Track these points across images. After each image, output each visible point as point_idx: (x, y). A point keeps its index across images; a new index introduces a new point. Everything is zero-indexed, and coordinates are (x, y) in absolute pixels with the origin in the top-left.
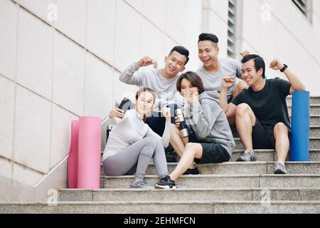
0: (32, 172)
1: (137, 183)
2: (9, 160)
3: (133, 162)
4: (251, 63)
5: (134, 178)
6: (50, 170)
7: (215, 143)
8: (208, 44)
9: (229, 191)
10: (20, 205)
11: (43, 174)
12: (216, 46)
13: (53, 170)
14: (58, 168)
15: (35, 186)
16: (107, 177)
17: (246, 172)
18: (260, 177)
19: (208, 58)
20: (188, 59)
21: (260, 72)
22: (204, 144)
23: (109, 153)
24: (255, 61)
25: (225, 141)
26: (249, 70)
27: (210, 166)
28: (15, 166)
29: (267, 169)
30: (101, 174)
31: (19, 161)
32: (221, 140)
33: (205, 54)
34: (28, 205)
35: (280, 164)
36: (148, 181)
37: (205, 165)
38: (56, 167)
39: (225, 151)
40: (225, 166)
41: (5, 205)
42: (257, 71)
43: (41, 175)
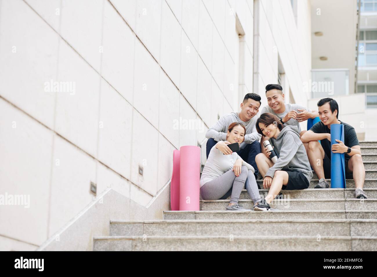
0: (144, 194)
1: (233, 206)
2: (128, 180)
3: (228, 188)
4: (327, 106)
5: (229, 202)
6: (157, 193)
7: (298, 172)
8: (274, 92)
9: (324, 213)
10: (144, 223)
11: (152, 196)
12: (281, 93)
13: (160, 193)
14: (163, 192)
15: (147, 207)
16: (204, 201)
17: (325, 197)
18: (346, 201)
19: (277, 103)
20: (260, 103)
21: (335, 114)
22: (289, 172)
23: (206, 180)
24: (330, 104)
25: (306, 171)
26: (325, 112)
27: (293, 193)
28: (133, 186)
29: (344, 195)
30: (200, 199)
31: (134, 182)
32: (303, 170)
33: (273, 101)
34: (153, 223)
35: (360, 190)
36: (243, 204)
37: (287, 191)
38: (162, 191)
39: (306, 179)
40: (306, 192)
41: (130, 223)
42: (333, 112)
43: (151, 197)
